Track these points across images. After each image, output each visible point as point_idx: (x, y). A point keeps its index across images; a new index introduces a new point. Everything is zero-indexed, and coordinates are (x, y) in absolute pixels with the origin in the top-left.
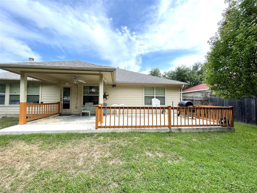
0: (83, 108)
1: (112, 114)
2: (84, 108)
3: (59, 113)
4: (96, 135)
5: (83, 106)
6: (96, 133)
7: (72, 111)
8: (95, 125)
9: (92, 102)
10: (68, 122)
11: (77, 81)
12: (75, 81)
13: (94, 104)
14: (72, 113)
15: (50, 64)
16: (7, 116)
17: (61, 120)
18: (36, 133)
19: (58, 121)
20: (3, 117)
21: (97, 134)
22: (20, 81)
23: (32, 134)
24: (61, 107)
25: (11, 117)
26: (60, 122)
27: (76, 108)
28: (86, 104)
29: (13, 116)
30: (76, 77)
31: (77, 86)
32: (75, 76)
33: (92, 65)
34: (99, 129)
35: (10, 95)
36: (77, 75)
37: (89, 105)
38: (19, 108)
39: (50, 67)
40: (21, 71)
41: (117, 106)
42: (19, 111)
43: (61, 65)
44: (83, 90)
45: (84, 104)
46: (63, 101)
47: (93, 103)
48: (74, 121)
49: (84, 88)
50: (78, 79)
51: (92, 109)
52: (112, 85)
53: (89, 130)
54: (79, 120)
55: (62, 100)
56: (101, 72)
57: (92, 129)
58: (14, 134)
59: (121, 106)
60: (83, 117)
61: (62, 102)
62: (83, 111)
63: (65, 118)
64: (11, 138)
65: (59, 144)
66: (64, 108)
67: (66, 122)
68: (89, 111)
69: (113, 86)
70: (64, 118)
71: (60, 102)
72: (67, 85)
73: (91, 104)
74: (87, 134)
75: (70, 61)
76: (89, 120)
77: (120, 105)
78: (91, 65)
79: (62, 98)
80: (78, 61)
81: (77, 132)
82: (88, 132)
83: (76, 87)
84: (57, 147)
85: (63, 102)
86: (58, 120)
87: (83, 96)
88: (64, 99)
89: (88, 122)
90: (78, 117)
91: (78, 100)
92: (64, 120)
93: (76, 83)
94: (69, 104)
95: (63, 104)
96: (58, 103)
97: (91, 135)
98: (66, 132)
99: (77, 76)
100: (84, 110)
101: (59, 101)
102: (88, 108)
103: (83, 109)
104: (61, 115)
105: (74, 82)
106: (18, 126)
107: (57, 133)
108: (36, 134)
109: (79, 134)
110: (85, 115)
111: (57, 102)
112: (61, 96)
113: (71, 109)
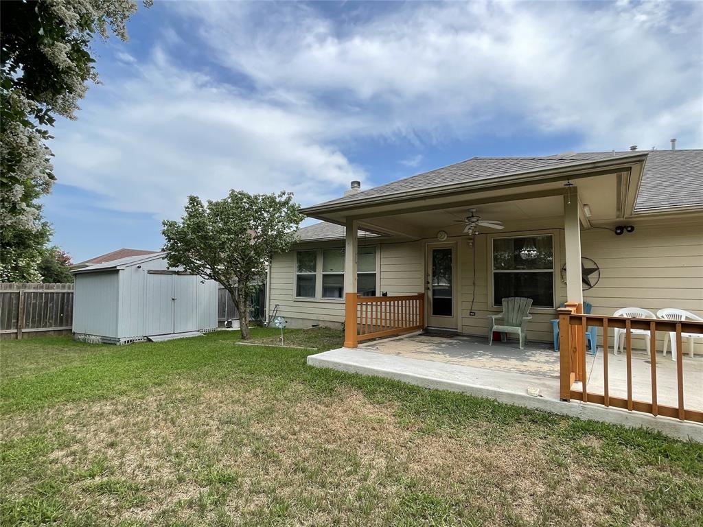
0: (497, 316)
1: (619, 348)
2: (500, 316)
3: (423, 325)
4: (563, 425)
5: (496, 308)
6: (567, 417)
7: (460, 325)
8: (557, 384)
9: (528, 297)
10: (454, 359)
11: (475, 227)
12: (468, 227)
13: (534, 304)
14: (459, 331)
15: (406, 187)
16: (320, 323)
17: (433, 350)
18: (382, 376)
19: (426, 350)
20: (313, 326)
21: (571, 422)
22: (345, 240)
23: (374, 378)
24: (429, 308)
25: (326, 328)
26: (431, 355)
27: (472, 313)
28: (504, 303)
29: (328, 325)
30: (472, 212)
31: (473, 243)
32: (468, 210)
33: (529, 162)
34: (575, 403)
35: (324, 275)
36: (474, 208)
37: (516, 309)
38: (344, 307)
39: (408, 194)
40: (347, 217)
41: (643, 314)
42: (344, 313)
43: (434, 184)
44: (491, 255)
45: (498, 302)
46: (434, 290)
47: (531, 301)
48: (472, 357)
49: (496, 249)
50: (478, 220)
51: (530, 321)
52: (614, 229)
53: (534, 400)
54: (486, 357)
55: (428, 289)
56: (571, 181)
57: (546, 398)
58: (341, 369)
59: (668, 316)
60: (501, 348)
61: (430, 294)
62: (496, 328)
63: (443, 345)
64: (336, 378)
65: (443, 423)
66: (435, 312)
67: (448, 358)
68: (519, 330)
69: (618, 228)
70: (440, 343)
71: (424, 294)
72: (443, 241)
73: (525, 302)
74: (527, 412)
75: (452, 166)
76: (525, 363)
77: (664, 314)
78: (525, 162)
79: (431, 282)
80: (476, 159)
81: (492, 398)
82: (531, 405)
83: (471, 244)
84: (439, 431)
85: (434, 295)
86: (425, 348)
87: (495, 274)
88: (433, 286)
89: (523, 368)
90: (482, 345)
91: (476, 288)
92: (444, 351)
93: (471, 231)
94: (450, 300)
95: (434, 299)
96: (420, 297)
97: (543, 419)
98: (457, 391)
99: (474, 210)
100: (500, 322)
101: (422, 290)
102: (514, 317)
103: (496, 319)
104: (428, 332)
105: (466, 230)
106: (343, 349)
107: (432, 387)
108: (383, 379)
109: (500, 405)
110: (504, 343)
111: (417, 294)
112: (427, 275)
113: (457, 319)
